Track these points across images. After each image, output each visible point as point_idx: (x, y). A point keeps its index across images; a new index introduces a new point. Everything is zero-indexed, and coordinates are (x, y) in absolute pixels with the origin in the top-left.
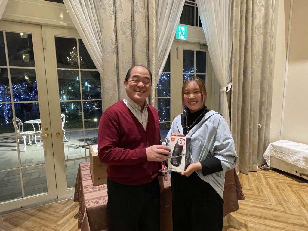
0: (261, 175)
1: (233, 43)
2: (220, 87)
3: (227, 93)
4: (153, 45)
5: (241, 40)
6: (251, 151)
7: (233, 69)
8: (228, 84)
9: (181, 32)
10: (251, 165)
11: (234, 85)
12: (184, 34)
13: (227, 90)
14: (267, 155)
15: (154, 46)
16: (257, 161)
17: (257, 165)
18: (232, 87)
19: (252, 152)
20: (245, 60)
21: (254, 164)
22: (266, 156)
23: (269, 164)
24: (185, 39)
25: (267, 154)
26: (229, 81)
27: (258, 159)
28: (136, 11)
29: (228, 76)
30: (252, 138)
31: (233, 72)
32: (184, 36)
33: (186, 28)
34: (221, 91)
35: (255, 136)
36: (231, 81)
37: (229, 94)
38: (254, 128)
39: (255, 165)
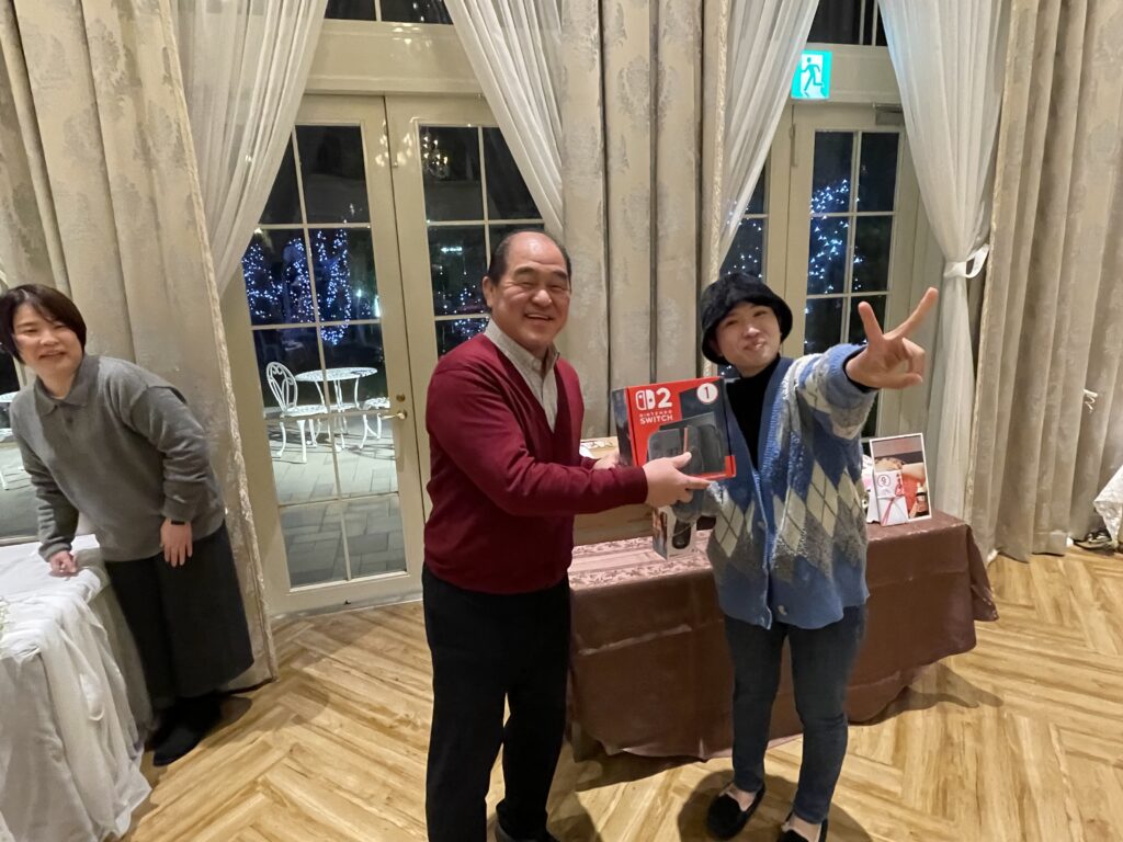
0: (1079, 566)
1: (1005, 100)
2: (944, 262)
3: (968, 280)
4: (716, 134)
5: (1035, 88)
6: (1048, 485)
7: (995, 194)
8: (973, 249)
9: (808, 72)
10: (1044, 530)
11: (998, 255)
12: (818, 80)
13: (969, 270)
14: (1111, 499)
15: (719, 138)
16: (1066, 520)
17: (1066, 531)
18: (990, 262)
19: (1050, 487)
20: (1047, 159)
21: (1053, 530)
22: (1104, 502)
23: (1114, 534)
24: (822, 97)
25: (1112, 496)
26: (979, 239)
27: (1072, 513)
28: (665, 30)
29: (977, 219)
30: (1053, 439)
31: (996, 205)
32: (820, 84)
33: (829, 55)
34: (946, 274)
35: (1066, 432)
36: (987, 240)
37: (976, 288)
38: (1065, 405)
39: (1058, 533)
